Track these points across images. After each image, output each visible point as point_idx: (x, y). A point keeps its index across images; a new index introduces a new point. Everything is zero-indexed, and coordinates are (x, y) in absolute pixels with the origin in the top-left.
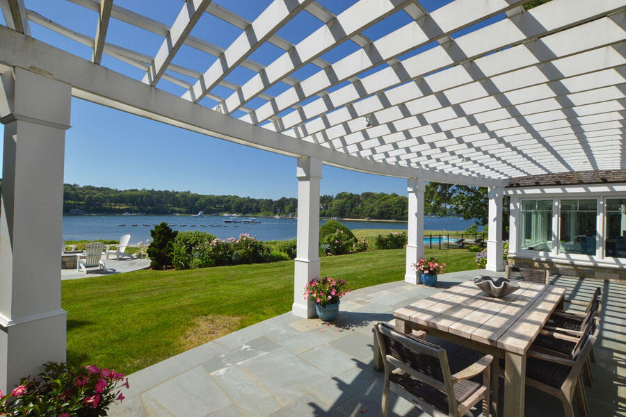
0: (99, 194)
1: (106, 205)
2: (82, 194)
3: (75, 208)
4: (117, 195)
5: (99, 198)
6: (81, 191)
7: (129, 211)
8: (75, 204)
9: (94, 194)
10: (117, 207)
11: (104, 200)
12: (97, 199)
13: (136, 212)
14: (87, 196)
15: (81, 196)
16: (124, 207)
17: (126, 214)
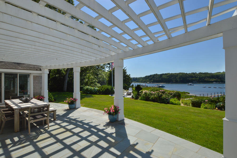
0: (203, 75)
1: (206, 79)
2: (197, 76)
3: (195, 81)
4: (210, 75)
5: (203, 77)
6: (197, 75)
7: (216, 82)
8: (195, 79)
9: (201, 76)
10: (211, 80)
11: (205, 78)
12: (202, 77)
13: (219, 82)
14: (198, 76)
15: (196, 76)
16: (214, 80)
17: (214, 83)
